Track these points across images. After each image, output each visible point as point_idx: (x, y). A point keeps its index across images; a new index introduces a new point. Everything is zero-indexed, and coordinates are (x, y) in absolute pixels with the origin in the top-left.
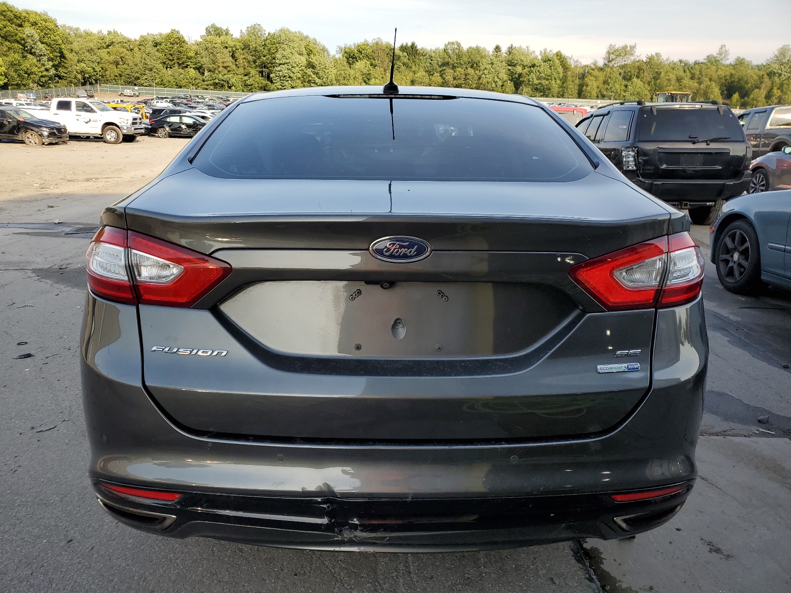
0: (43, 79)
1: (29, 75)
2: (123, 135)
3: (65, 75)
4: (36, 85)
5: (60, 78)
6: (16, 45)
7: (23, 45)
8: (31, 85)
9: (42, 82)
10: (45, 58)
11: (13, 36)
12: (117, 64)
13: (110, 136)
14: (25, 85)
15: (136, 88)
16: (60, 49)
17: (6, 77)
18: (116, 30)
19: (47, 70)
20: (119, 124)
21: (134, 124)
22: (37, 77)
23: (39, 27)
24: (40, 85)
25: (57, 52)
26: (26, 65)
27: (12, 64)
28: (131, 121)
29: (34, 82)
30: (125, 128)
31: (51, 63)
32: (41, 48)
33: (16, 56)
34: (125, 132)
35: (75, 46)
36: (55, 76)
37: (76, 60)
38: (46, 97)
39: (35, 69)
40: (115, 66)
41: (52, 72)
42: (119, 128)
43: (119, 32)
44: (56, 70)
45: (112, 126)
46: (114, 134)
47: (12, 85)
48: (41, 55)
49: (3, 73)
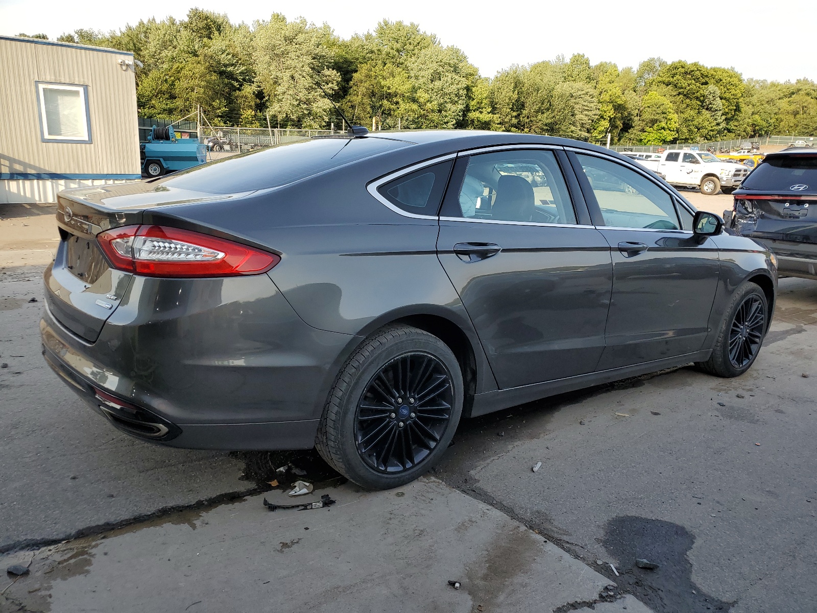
0: (711, 133)
1: (699, 129)
2: (722, 187)
3: (735, 128)
4: (703, 138)
5: (729, 131)
6: (694, 102)
7: (702, 102)
8: (698, 138)
9: (710, 136)
10: (720, 113)
11: (694, 93)
12: (796, 113)
13: (708, 187)
14: (692, 139)
15: (812, 138)
16: (737, 103)
17: (678, 132)
18: (806, 78)
19: (718, 124)
20: (719, 176)
21: (735, 175)
22: (706, 131)
23: (723, 83)
24: (707, 139)
25: (733, 106)
26: (699, 120)
27: (686, 120)
28: (733, 172)
29: (701, 136)
30: (725, 179)
31: (724, 117)
32: (719, 103)
33: (692, 113)
34: (724, 183)
35: (754, 100)
36: (725, 130)
37: (751, 113)
38: (709, 150)
39: (706, 123)
40: (793, 116)
41: (723, 125)
42: (719, 179)
43: (809, 80)
44: (727, 124)
45: (712, 177)
46: (712, 186)
47: (681, 139)
48: (716, 110)
49: (675, 129)
